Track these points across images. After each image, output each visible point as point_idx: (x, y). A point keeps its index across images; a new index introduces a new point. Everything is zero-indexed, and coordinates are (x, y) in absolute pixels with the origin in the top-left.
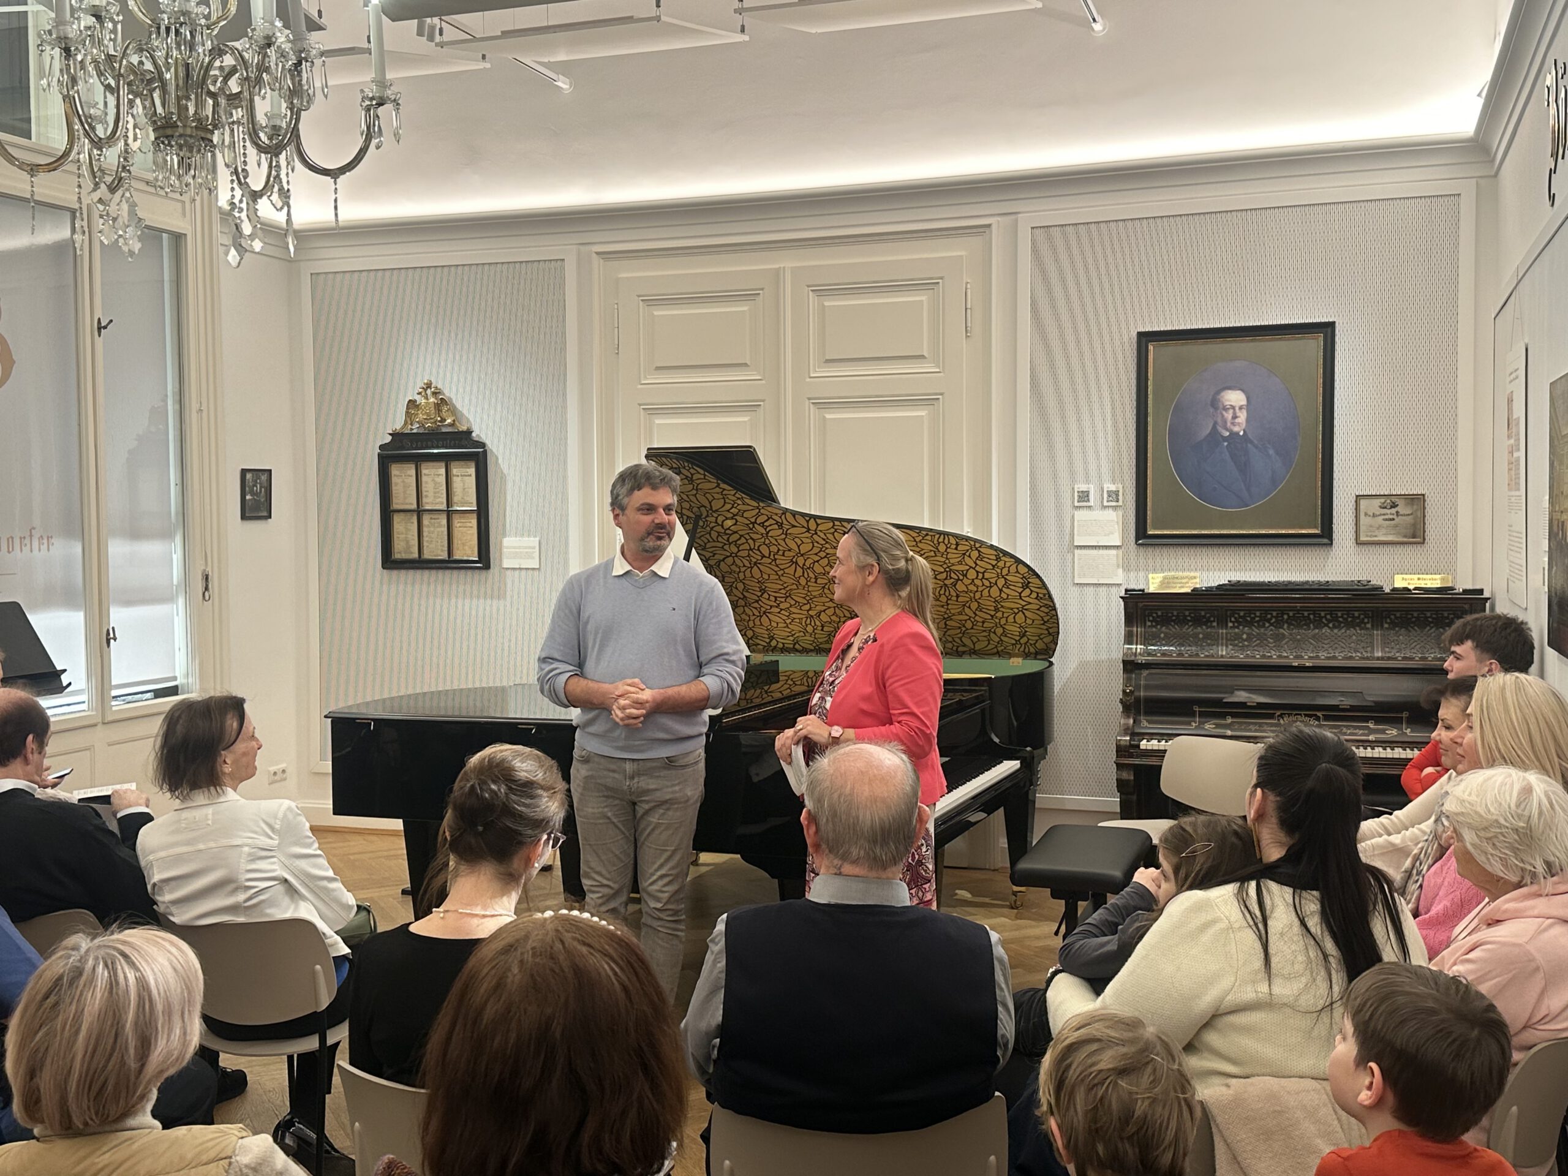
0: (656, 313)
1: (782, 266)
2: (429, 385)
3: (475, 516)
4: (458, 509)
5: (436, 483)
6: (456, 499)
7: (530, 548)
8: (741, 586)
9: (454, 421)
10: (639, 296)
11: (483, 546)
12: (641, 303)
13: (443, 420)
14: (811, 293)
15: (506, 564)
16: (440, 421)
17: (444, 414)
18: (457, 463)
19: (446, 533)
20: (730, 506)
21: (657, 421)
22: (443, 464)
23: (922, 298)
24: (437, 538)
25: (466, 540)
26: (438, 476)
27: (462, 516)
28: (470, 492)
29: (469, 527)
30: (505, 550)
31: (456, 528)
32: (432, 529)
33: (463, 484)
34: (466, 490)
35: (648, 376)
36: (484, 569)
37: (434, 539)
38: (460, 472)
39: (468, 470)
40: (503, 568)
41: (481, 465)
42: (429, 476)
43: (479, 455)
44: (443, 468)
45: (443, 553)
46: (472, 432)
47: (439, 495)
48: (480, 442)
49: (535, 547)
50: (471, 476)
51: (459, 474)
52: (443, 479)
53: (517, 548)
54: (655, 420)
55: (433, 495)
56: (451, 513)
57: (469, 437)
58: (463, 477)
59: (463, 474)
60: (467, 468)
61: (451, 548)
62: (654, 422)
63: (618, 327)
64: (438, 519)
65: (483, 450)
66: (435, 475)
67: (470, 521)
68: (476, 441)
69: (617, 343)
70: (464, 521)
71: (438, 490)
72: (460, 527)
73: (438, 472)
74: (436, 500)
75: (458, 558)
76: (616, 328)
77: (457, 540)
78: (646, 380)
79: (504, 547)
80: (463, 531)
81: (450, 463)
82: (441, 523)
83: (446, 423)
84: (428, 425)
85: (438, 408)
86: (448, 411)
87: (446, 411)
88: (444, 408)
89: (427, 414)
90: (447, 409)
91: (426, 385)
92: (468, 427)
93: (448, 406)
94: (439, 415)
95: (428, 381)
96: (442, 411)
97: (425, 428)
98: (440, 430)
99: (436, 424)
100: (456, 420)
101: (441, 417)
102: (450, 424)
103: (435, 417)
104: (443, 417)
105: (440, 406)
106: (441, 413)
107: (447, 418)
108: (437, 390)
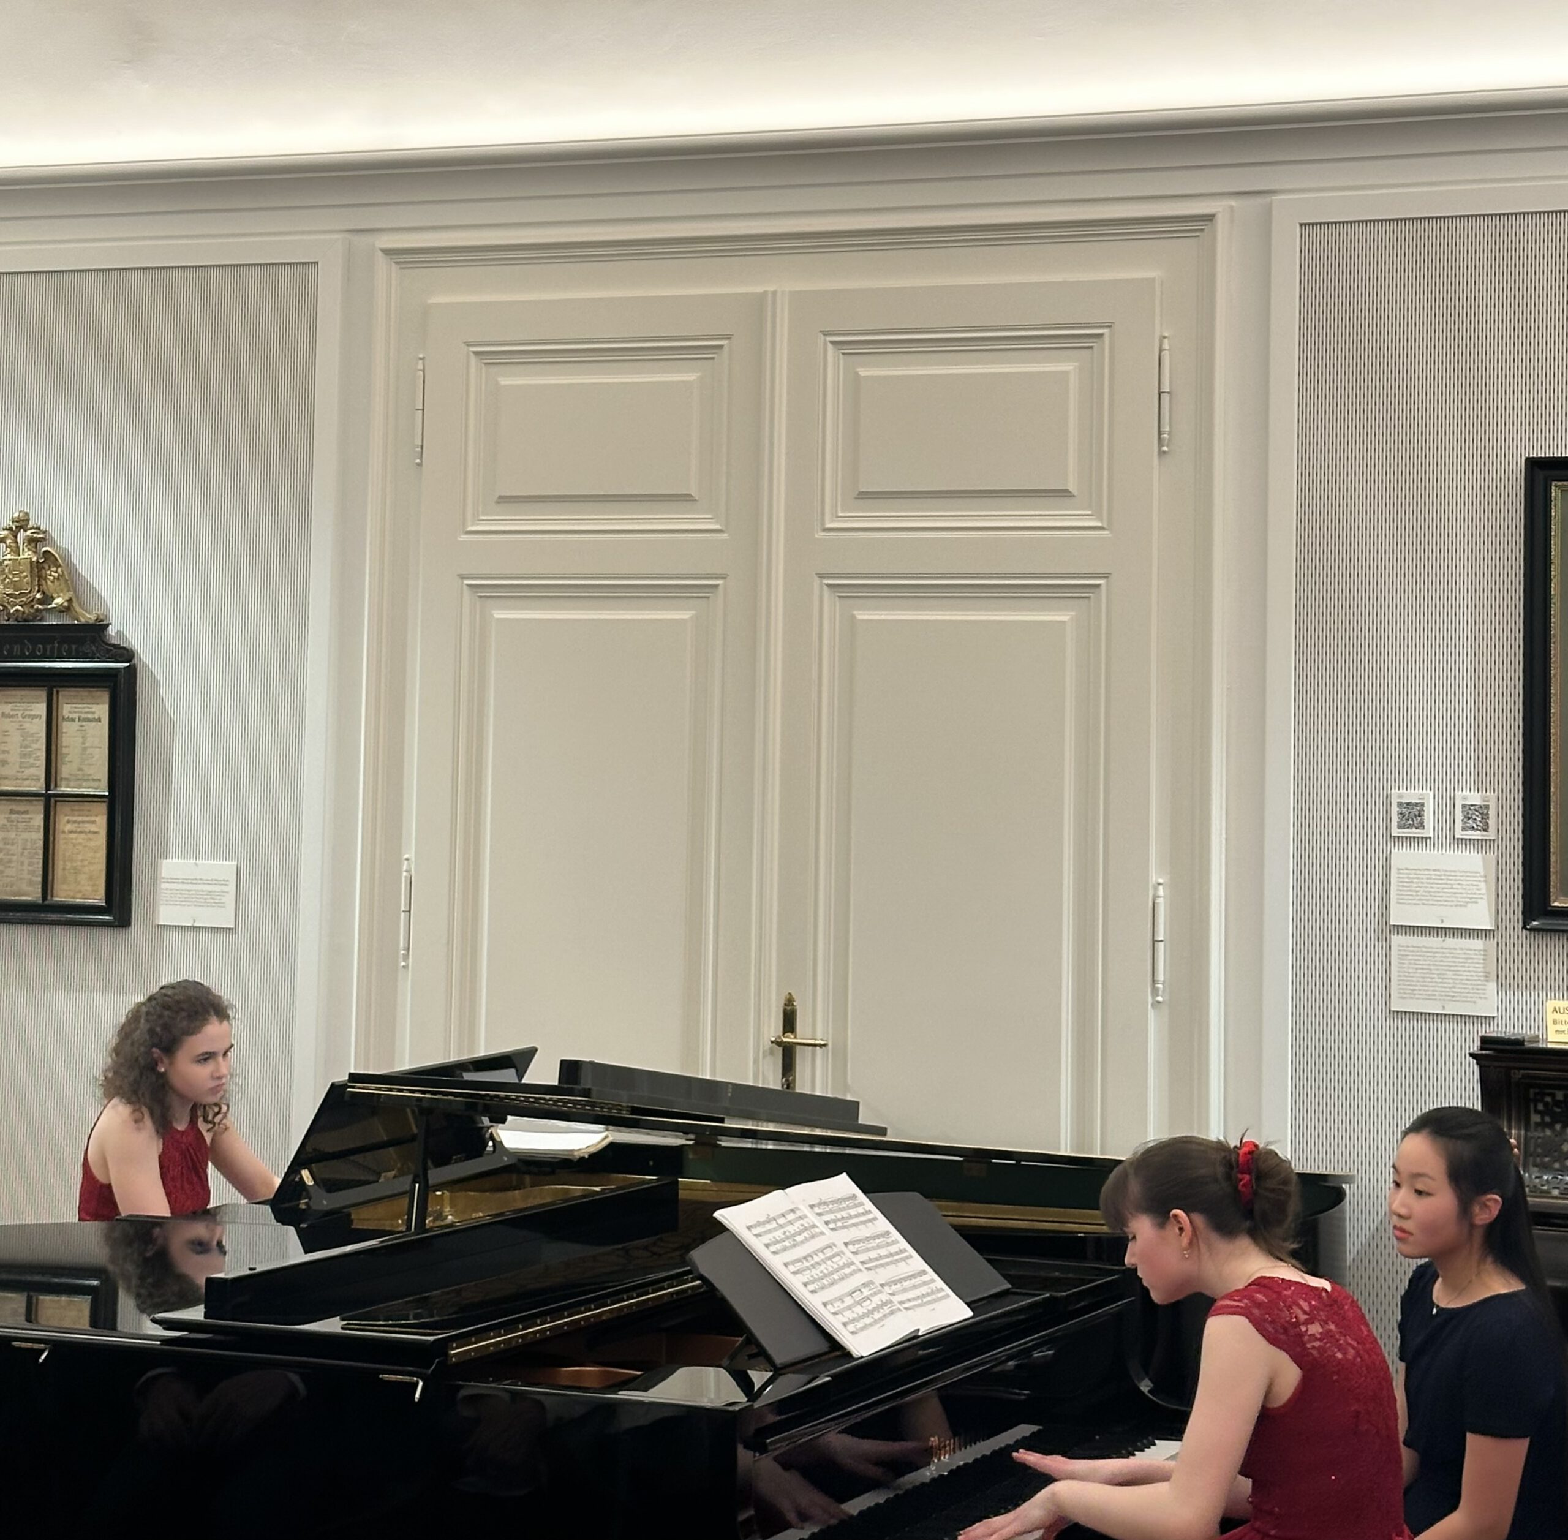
0: (504, 381)
1: (771, 289)
2: (22, 523)
3: (103, 808)
4: (68, 790)
5: (25, 735)
6: (65, 770)
7: (216, 882)
9: (70, 601)
10: (469, 344)
11: (117, 875)
12: (473, 358)
13: (47, 599)
14: (830, 347)
15: (167, 915)
16: (40, 602)
17: (50, 586)
18: (72, 691)
19: (41, 843)
21: (499, 615)
22: (43, 694)
23: (1067, 366)
24: (22, 854)
25: (82, 861)
26: (30, 720)
27: (77, 806)
28: (97, 757)
29: (90, 832)
30: (164, 886)
31: (63, 832)
32: (12, 835)
33: (83, 737)
34: (89, 751)
35: (484, 514)
36: (116, 927)
37: (15, 858)
38: (78, 712)
39: (95, 708)
40: (158, 925)
41: (122, 697)
42: (11, 719)
43: (119, 676)
44: (42, 702)
45: (30, 889)
46: (107, 625)
47: (32, 761)
48: (124, 648)
49: (227, 881)
50: (100, 721)
51: (76, 716)
52: (39, 727)
53: (189, 881)
54: (494, 612)
55: (19, 760)
56: (53, 800)
57: (100, 637)
58: (84, 724)
59: (83, 716)
60: (93, 704)
61: (50, 878)
62: (492, 615)
63: (423, 410)
64: (26, 812)
65: (127, 664)
66: (24, 718)
67: (93, 818)
68: (114, 646)
69: (420, 444)
70: (80, 819)
71: (30, 749)
72: (71, 832)
73: (31, 710)
74: (23, 772)
75: (63, 899)
76: (418, 410)
77: (64, 862)
78: (478, 524)
79: (163, 880)
80: (78, 842)
81: (58, 692)
82: (31, 824)
83: (53, 605)
84: (15, 608)
85: (38, 572)
86: (58, 579)
87: (54, 578)
88: (52, 574)
89: (15, 586)
90: (56, 575)
91: (17, 521)
92: (98, 616)
93: (59, 570)
94: (39, 587)
95: (21, 515)
96: (45, 579)
97: (9, 614)
98: (40, 620)
99: (32, 607)
100: (74, 600)
101: (44, 593)
102: (61, 608)
103: (30, 592)
104: (46, 592)
105: (44, 568)
106: (44, 582)
107: (55, 595)
108: (38, 533)
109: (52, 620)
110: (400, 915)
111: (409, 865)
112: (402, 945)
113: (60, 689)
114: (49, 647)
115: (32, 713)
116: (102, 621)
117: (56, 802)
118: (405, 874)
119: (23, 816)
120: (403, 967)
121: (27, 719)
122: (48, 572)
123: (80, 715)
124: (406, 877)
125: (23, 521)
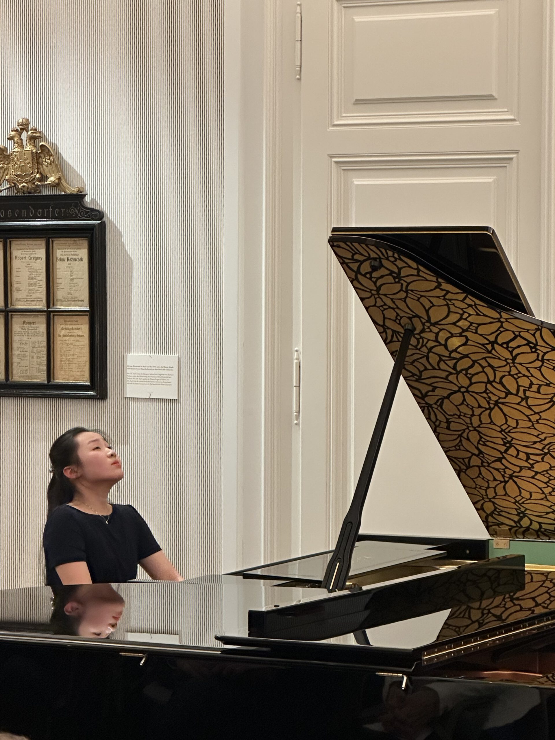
0: (357, 19)
2: (24, 127)
3: (86, 319)
4: (63, 308)
5: (31, 271)
6: (60, 294)
7: (165, 368)
8: (474, 437)
9: (59, 179)
11: (97, 365)
12: (335, 3)
15: (131, 391)
17: (45, 169)
18: (62, 241)
19: (45, 344)
20: (458, 316)
21: (357, 182)
22: (42, 243)
24: (32, 351)
25: (73, 355)
26: (34, 261)
27: (68, 318)
28: (80, 284)
29: (78, 335)
30: (129, 371)
31: (60, 336)
32: (25, 338)
33: (71, 272)
34: (75, 281)
35: (345, 113)
36: (98, 399)
37: (27, 354)
38: (67, 255)
39: (78, 252)
40: (126, 398)
41: (97, 244)
42: (22, 260)
43: (95, 230)
44: (43, 249)
45: (40, 374)
46: (85, 195)
47: (36, 288)
48: (96, 210)
49: (172, 367)
50: (82, 260)
51: (65, 257)
52: (41, 265)
53: (147, 368)
54: (354, 180)
55: (27, 287)
56: (52, 314)
57: (80, 203)
58: (70, 263)
59: (71, 257)
60: (77, 249)
61: (52, 367)
62: (352, 182)
63: (301, 41)
64: (34, 323)
65: (100, 221)
66: (31, 259)
67: (79, 326)
68: (90, 209)
69: (299, 64)
70: (70, 327)
71: (34, 281)
72: (65, 336)
73: (35, 254)
74: (31, 296)
75: (61, 381)
76: (297, 41)
77: (61, 356)
78: (341, 120)
79: (128, 367)
80: (69, 342)
81: (52, 241)
82: (38, 330)
83: (48, 182)
84: (22, 185)
85: (37, 160)
86: (51, 164)
87: (48, 164)
88: (46, 161)
89: (21, 169)
90: (50, 161)
91: (21, 125)
92: (79, 189)
93: (51, 158)
94: (38, 170)
95: (24, 121)
96: (42, 165)
97: (18, 189)
98: (39, 192)
99: (34, 183)
100: (62, 177)
101: (41, 174)
102: (54, 184)
103: (32, 173)
104: (43, 173)
105: (40, 157)
106: (41, 167)
107: (49, 175)
108: (36, 133)
109: (46, 192)
110: (292, 388)
111: (298, 355)
112: (294, 409)
113: (54, 239)
114: (46, 210)
115: (36, 256)
116: (81, 192)
117: (54, 315)
118: (295, 361)
119: (33, 326)
120: (296, 424)
121: (32, 260)
122: (44, 160)
123: (68, 256)
124: (296, 363)
125: (25, 125)
